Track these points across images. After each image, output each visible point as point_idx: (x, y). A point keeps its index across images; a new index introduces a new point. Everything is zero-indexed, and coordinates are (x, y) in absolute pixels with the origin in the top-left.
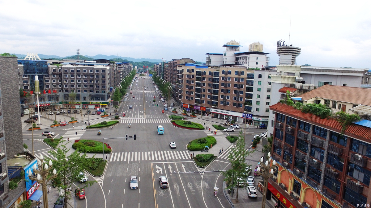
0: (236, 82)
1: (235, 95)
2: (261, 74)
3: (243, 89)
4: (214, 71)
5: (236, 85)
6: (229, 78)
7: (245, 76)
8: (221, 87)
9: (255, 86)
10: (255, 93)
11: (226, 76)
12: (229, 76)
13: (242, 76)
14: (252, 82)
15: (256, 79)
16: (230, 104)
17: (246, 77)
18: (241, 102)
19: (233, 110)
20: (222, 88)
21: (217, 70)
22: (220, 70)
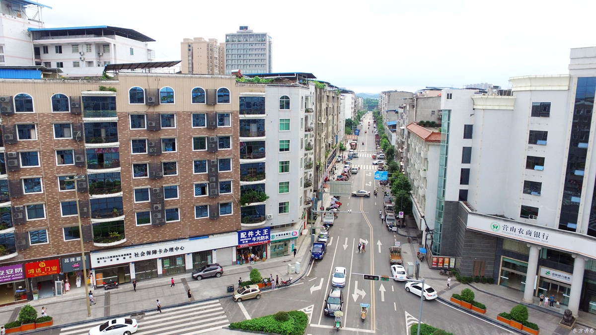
0: (201, 131)
1: (201, 178)
2: (287, 98)
3: (231, 151)
4: (86, 93)
5: (199, 143)
6: (168, 119)
7: (233, 105)
8: (132, 156)
9: (272, 137)
10: (271, 159)
11: (151, 110)
12: (165, 108)
13: (221, 108)
14: (260, 124)
15: (272, 115)
16: (184, 215)
17: (238, 109)
18: (225, 196)
19: (198, 233)
20: (135, 162)
21: (102, 89)
22: (116, 87)
